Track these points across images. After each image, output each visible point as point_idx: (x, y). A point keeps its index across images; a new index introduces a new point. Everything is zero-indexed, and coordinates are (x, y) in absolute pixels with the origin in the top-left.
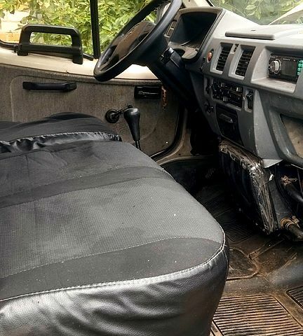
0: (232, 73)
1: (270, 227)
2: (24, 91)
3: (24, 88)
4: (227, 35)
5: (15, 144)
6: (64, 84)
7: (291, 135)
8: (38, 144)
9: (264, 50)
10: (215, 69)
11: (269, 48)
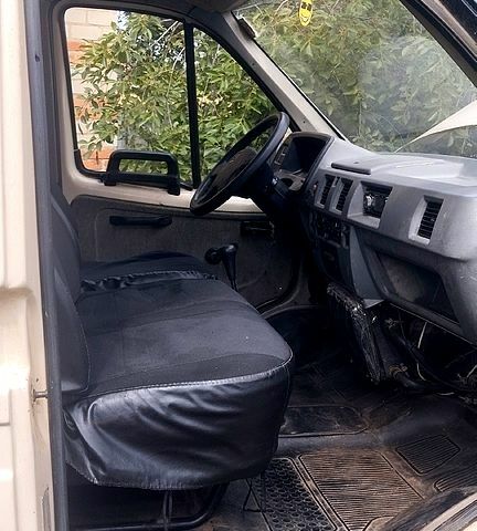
0: (333, 209)
1: (376, 375)
2: (111, 226)
3: (111, 222)
4: (334, 166)
5: (101, 283)
6: (157, 218)
7: (389, 273)
8: (126, 284)
9: (360, 185)
10: (319, 202)
11: (364, 183)
